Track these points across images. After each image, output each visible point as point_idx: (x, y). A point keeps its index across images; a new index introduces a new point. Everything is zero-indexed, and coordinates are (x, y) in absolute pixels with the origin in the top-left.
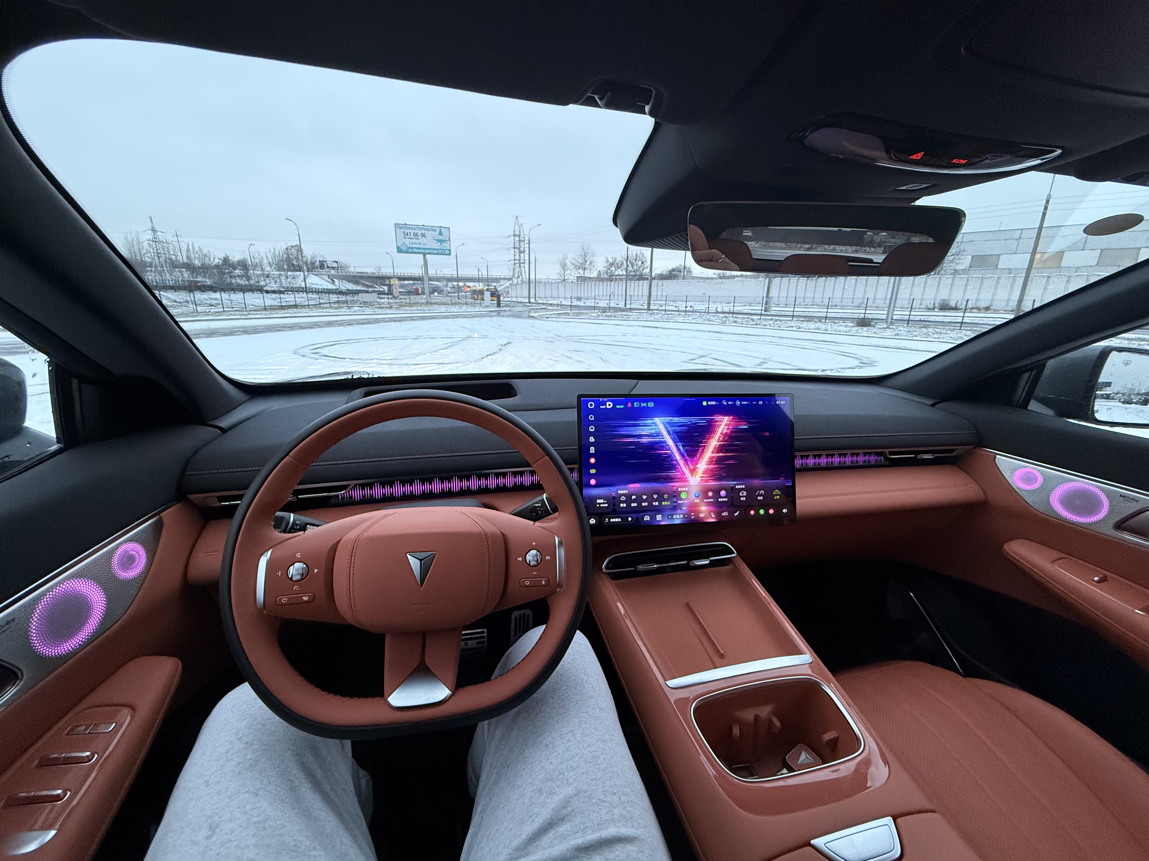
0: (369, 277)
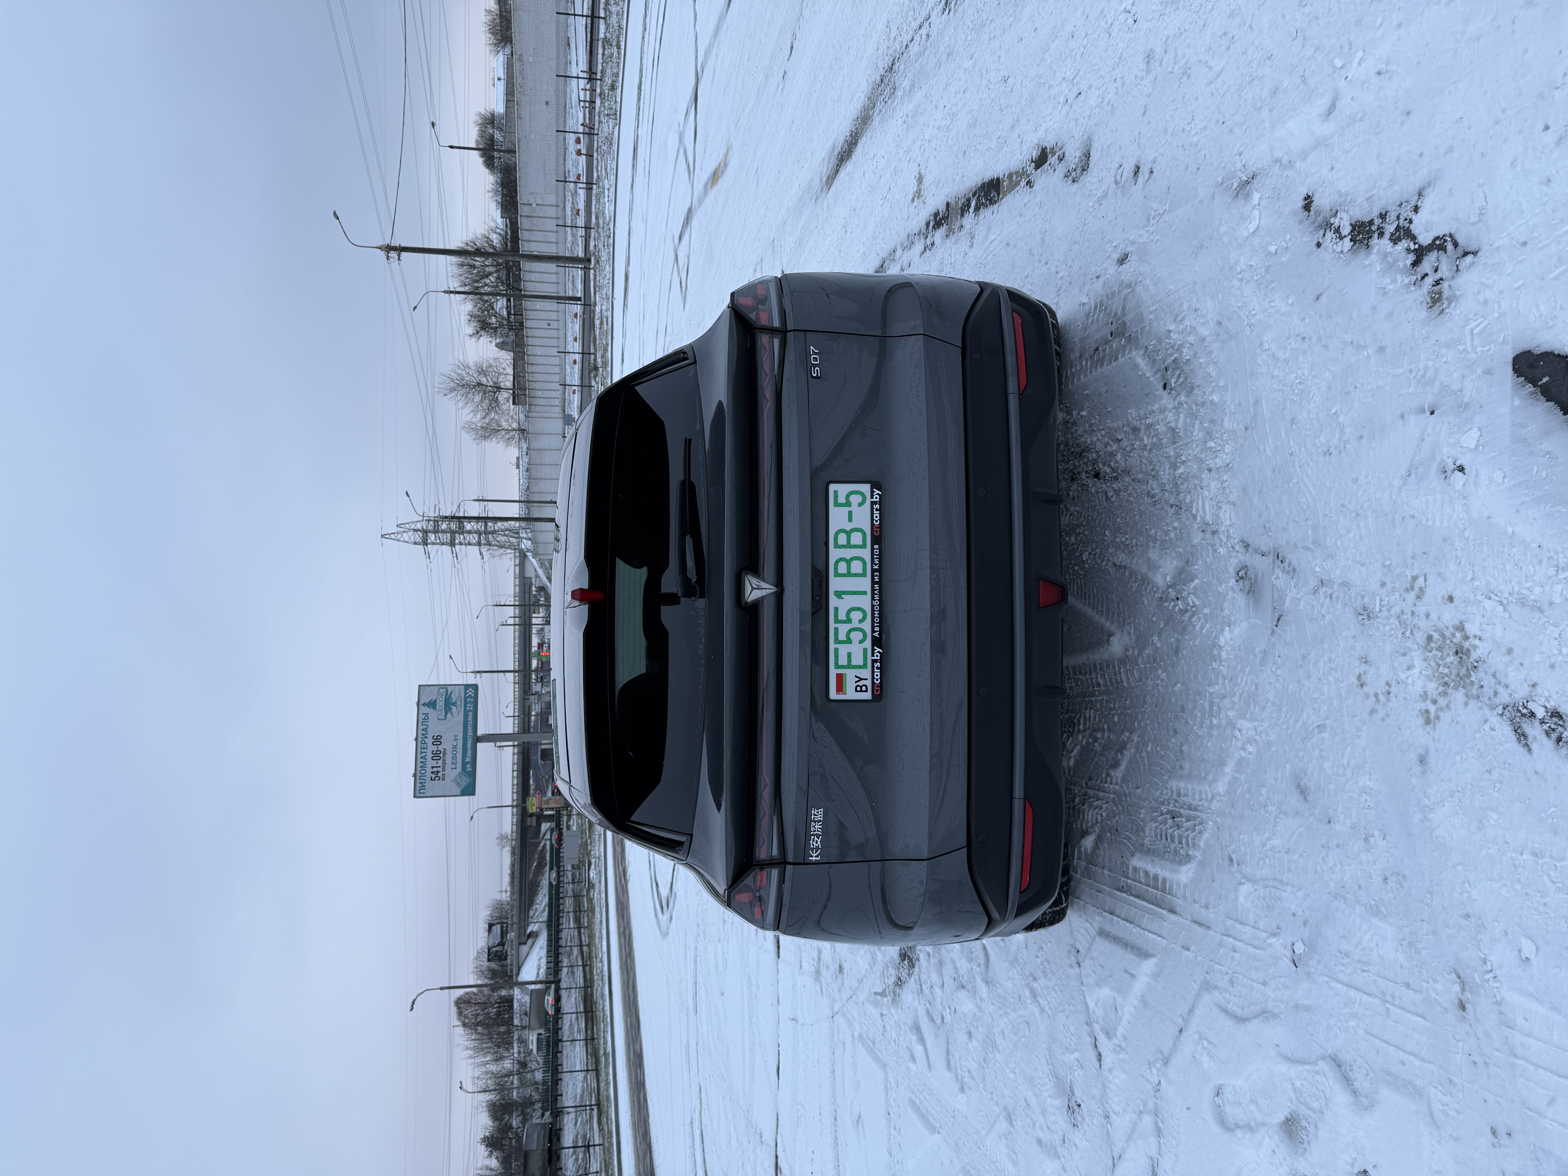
0: (521, 860)
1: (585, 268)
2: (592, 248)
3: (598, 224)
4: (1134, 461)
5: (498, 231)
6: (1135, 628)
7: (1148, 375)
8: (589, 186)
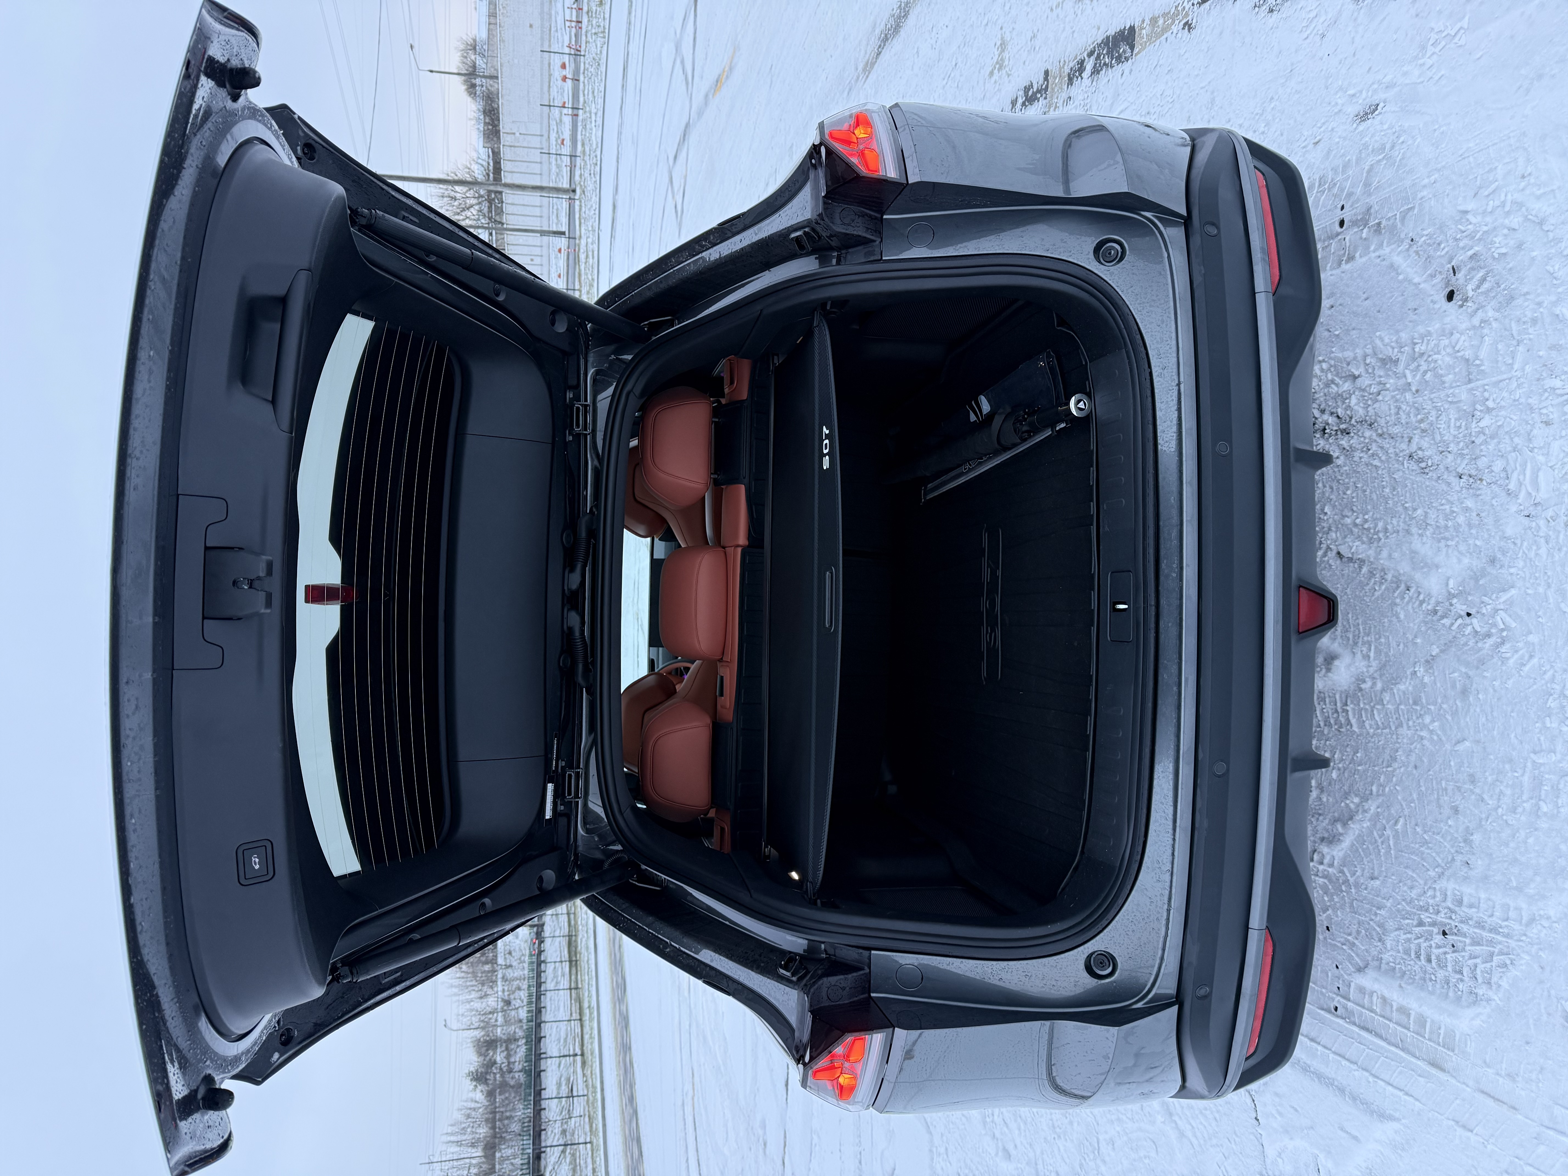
1: (570, 199)
2: (577, 178)
3: (584, 152)
4: (1384, 407)
5: (480, 161)
6: (1378, 652)
7: (1416, 280)
8: (575, 112)
